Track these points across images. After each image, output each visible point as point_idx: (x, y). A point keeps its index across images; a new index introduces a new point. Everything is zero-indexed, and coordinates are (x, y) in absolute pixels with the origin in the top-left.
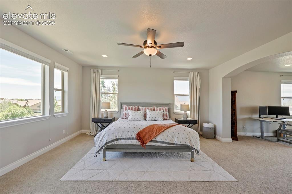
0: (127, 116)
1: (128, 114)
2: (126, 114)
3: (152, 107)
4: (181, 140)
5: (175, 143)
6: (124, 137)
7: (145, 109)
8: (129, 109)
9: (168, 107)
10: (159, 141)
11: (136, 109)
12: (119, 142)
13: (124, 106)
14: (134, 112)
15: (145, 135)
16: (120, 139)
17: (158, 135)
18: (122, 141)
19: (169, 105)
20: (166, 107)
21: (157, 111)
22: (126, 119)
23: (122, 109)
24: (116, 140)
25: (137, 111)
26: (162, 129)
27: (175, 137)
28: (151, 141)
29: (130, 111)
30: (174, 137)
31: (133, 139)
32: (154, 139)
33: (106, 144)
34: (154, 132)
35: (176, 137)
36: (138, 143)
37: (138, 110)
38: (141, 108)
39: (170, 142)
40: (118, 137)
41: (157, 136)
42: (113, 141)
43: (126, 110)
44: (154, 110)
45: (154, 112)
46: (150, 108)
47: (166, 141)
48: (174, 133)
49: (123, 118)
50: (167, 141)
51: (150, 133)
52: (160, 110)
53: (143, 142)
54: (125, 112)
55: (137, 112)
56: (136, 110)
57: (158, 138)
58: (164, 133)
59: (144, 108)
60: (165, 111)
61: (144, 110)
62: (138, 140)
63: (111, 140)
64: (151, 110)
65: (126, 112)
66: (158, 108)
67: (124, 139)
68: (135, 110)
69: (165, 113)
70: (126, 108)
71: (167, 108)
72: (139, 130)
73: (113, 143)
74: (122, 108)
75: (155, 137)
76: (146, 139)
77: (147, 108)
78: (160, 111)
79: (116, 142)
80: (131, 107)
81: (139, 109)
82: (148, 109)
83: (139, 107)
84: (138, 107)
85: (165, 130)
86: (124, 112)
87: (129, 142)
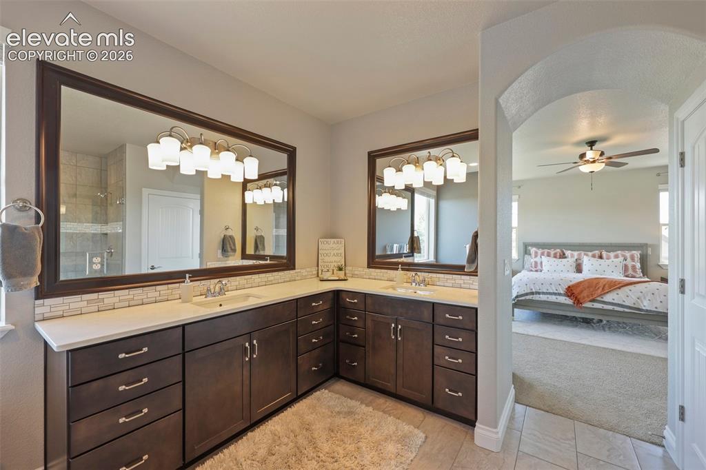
0: (539, 267)
1: (541, 263)
2: (536, 263)
3: (597, 252)
4: (658, 305)
5: (644, 308)
6: (545, 291)
7: (579, 255)
8: (543, 254)
9: (640, 252)
10: (610, 303)
11: (558, 254)
12: (536, 297)
13: (533, 250)
14: (555, 259)
15: (582, 291)
16: (539, 293)
17: (607, 293)
18: (541, 296)
19: (645, 247)
20: (634, 252)
21: (608, 259)
22: (537, 271)
23: (526, 256)
24: (532, 293)
25: (560, 258)
26: (615, 286)
27: (645, 298)
28: (593, 301)
29: (545, 259)
30: (642, 298)
31: (560, 294)
32: (599, 299)
33: (517, 297)
34: (599, 288)
35: (647, 299)
36: (569, 301)
37: (563, 256)
38: (568, 253)
39: (632, 305)
40: (534, 291)
41: (605, 293)
42: (527, 294)
43: (536, 256)
44: (601, 257)
45: (600, 260)
46: (590, 254)
47: (624, 303)
48: (641, 292)
49: (532, 271)
50: (627, 304)
51: (591, 290)
52: (616, 257)
53: (578, 301)
54: (535, 259)
55: (560, 260)
56: (558, 257)
57: (608, 298)
58: (619, 291)
59: (576, 253)
60: (629, 259)
61: (576, 257)
62: (568, 296)
63: (523, 293)
64: (594, 256)
65: (538, 259)
66: (612, 254)
67: (544, 293)
68: (555, 257)
69: (629, 263)
70: (536, 253)
71: (637, 254)
72: (571, 284)
73: (528, 297)
74: (526, 252)
75: (601, 295)
76: (584, 298)
77: (583, 253)
78: (617, 259)
79: (531, 296)
80: (546, 251)
81: (564, 254)
82: (587, 255)
83: (565, 251)
84: (563, 251)
85: (622, 286)
86: (530, 260)
87: (553, 298)
